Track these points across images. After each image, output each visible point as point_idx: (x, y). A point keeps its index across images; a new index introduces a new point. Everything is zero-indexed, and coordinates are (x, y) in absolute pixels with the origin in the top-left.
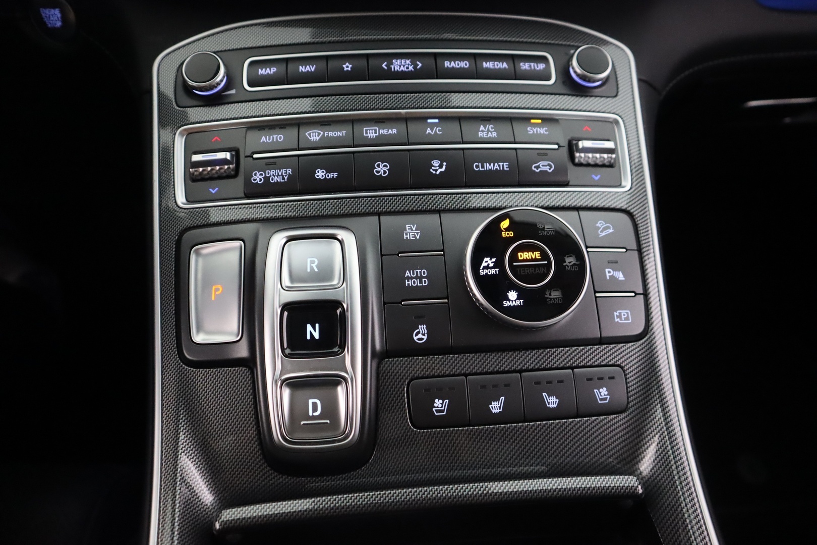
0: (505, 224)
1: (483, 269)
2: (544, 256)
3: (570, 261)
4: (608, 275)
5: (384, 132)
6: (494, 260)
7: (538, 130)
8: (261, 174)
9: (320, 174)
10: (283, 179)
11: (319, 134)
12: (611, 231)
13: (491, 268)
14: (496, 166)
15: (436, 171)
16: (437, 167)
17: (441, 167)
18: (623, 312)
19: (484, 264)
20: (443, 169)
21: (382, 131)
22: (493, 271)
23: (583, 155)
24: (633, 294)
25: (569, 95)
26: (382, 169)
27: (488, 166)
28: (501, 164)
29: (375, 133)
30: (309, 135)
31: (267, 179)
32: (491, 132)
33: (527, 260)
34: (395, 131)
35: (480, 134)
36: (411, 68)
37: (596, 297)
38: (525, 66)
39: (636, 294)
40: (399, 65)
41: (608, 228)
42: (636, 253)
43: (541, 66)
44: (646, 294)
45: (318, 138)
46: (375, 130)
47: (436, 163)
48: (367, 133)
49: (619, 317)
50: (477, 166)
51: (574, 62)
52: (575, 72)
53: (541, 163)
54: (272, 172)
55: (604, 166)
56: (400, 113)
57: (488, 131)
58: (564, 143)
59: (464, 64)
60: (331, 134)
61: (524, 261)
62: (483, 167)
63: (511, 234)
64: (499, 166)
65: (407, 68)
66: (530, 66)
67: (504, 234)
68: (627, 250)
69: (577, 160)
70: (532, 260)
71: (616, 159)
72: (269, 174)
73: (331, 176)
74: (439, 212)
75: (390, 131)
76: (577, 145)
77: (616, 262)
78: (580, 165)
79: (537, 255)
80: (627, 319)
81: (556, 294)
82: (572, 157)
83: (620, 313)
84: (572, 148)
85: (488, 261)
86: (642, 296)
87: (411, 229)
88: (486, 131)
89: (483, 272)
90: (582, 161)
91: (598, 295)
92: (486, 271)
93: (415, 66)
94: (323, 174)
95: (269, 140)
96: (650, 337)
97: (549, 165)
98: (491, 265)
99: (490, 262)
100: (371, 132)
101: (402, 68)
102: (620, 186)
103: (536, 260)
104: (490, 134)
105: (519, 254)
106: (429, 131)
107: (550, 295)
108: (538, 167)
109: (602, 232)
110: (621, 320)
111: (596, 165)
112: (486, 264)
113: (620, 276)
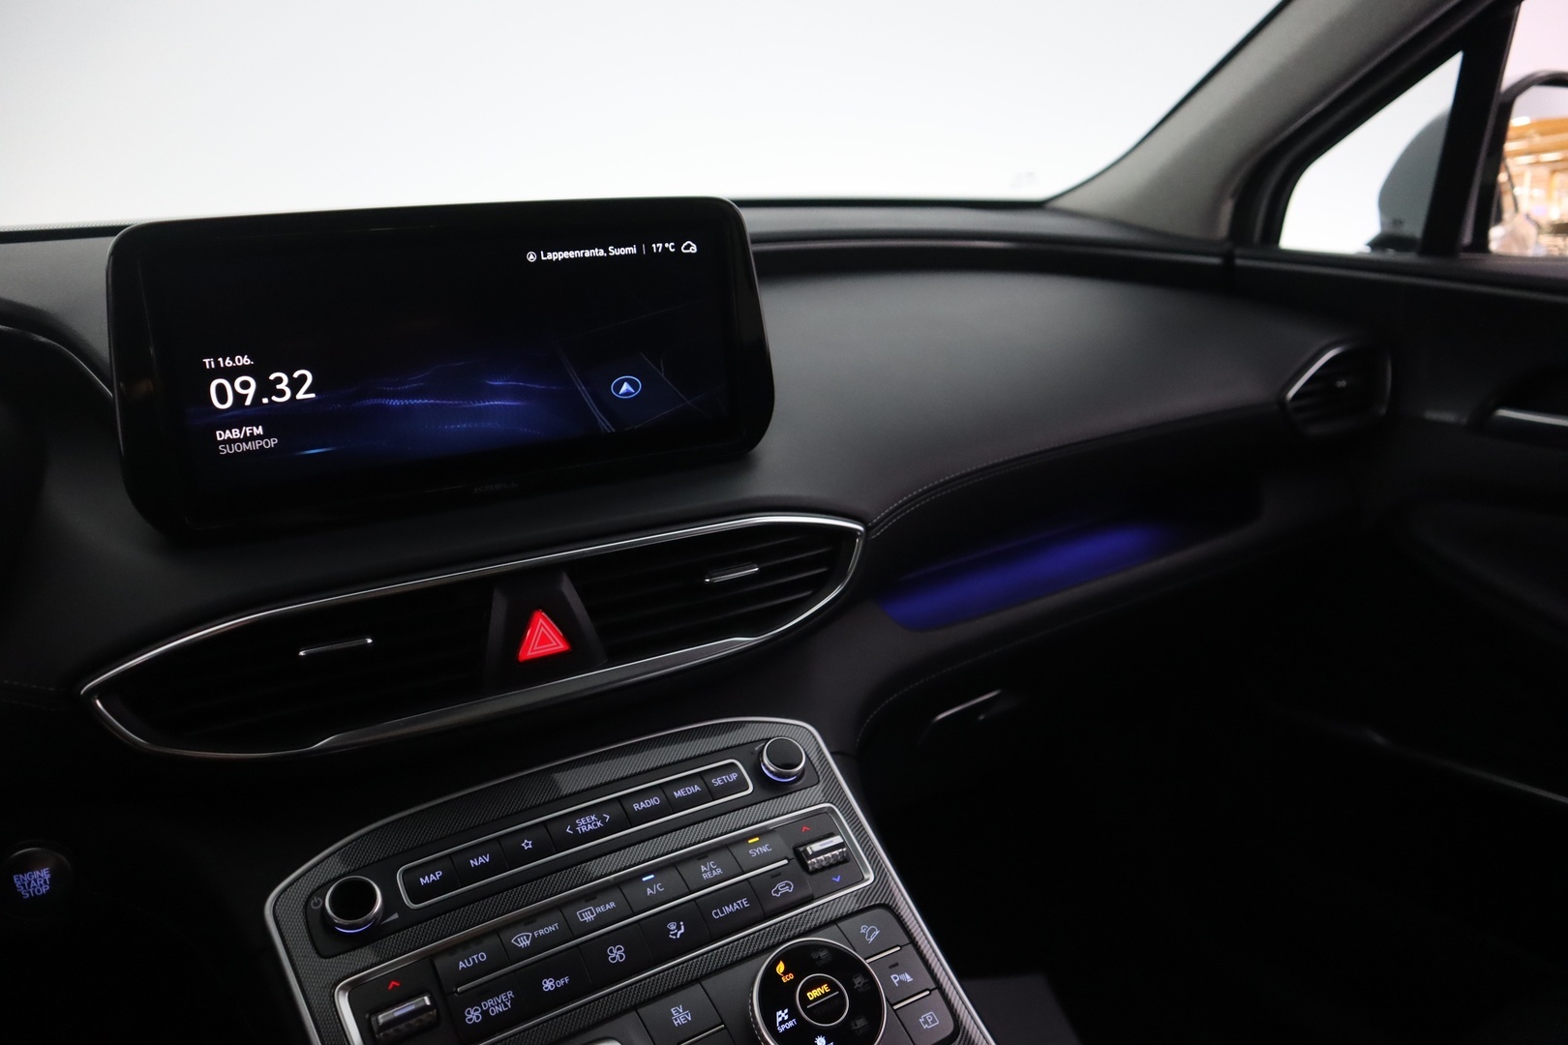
0: (781, 968)
1: (780, 1025)
2: (833, 987)
3: (859, 981)
4: (895, 981)
5: (601, 909)
6: (786, 1011)
7: (759, 849)
8: (476, 1010)
9: (548, 985)
10: (506, 1006)
11: (528, 937)
12: (877, 932)
13: (787, 1021)
14: (736, 907)
15: (676, 934)
16: (676, 930)
17: (679, 928)
18: (927, 1015)
19: (779, 1020)
20: (682, 931)
21: (598, 910)
22: (790, 1024)
23: (814, 860)
24: (928, 992)
25: (773, 798)
26: (616, 954)
27: (728, 910)
28: (739, 902)
29: (592, 914)
30: (516, 941)
31: (485, 1013)
32: (715, 869)
33: (818, 998)
34: (612, 904)
35: (705, 876)
36: (599, 824)
37: (895, 1011)
38: (718, 782)
39: (931, 991)
40: (586, 824)
41: (873, 930)
42: (910, 946)
43: (734, 776)
44: (939, 987)
45: (528, 942)
46: (590, 910)
47: (672, 926)
48: (583, 918)
49: (926, 1022)
50: (716, 914)
51: (766, 760)
52: (771, 772)
53: (779, 885)
54: (490, 1002)
55: (838, 863)
56: (608, 881)
57: (711, 869)
58: (791, 855)
59: (654, 801)
60: (541, 932)
61: (816, 999)
62: (722, 912)
63: (791, 976)
64: (738, 904)
65: (596, 825)
66: (723, 780)
67: (785, 980)
68: (901, 947)
69: (811, 868)
70: (823, 996)
71: (847, 852)
72: (485, 1006)
73: (562, 982)
74: (698, 980)
75: (608, 907)
76: (805, 851)
77: (896, 965)
78: (816, 871)
79: (825, 988)
80: (934, 1021)
81: (861, 1023)
82: (805, 866)
83: (925, 1018)
84: (800, 857)
85: (782, 1015)
86: (937, 991)
87: (678, 1011)
88: (709, 870)
89: (781, 1029)
90: (816, 866)
91: (896, 1007)
92: (784, 1027)
93: (603, 820)
94: (551, 983)
95: (469, 963)
96: (964, 1032)
97: (787, 884)
98: (786, 1017)
99: (783, 1015)
100: (587, 916)
101: (590, 827)
102: (863, 880)
103: (826, 994)
104: (714, 873)
105: (808, 994)
106: (649, 891)
107: (856, 1025)
108: (777, 891)
109: (869, 937)
110: (929, 1025)
111: (830, 866)
112: (781, 1019)
113: (908, 978)
